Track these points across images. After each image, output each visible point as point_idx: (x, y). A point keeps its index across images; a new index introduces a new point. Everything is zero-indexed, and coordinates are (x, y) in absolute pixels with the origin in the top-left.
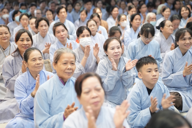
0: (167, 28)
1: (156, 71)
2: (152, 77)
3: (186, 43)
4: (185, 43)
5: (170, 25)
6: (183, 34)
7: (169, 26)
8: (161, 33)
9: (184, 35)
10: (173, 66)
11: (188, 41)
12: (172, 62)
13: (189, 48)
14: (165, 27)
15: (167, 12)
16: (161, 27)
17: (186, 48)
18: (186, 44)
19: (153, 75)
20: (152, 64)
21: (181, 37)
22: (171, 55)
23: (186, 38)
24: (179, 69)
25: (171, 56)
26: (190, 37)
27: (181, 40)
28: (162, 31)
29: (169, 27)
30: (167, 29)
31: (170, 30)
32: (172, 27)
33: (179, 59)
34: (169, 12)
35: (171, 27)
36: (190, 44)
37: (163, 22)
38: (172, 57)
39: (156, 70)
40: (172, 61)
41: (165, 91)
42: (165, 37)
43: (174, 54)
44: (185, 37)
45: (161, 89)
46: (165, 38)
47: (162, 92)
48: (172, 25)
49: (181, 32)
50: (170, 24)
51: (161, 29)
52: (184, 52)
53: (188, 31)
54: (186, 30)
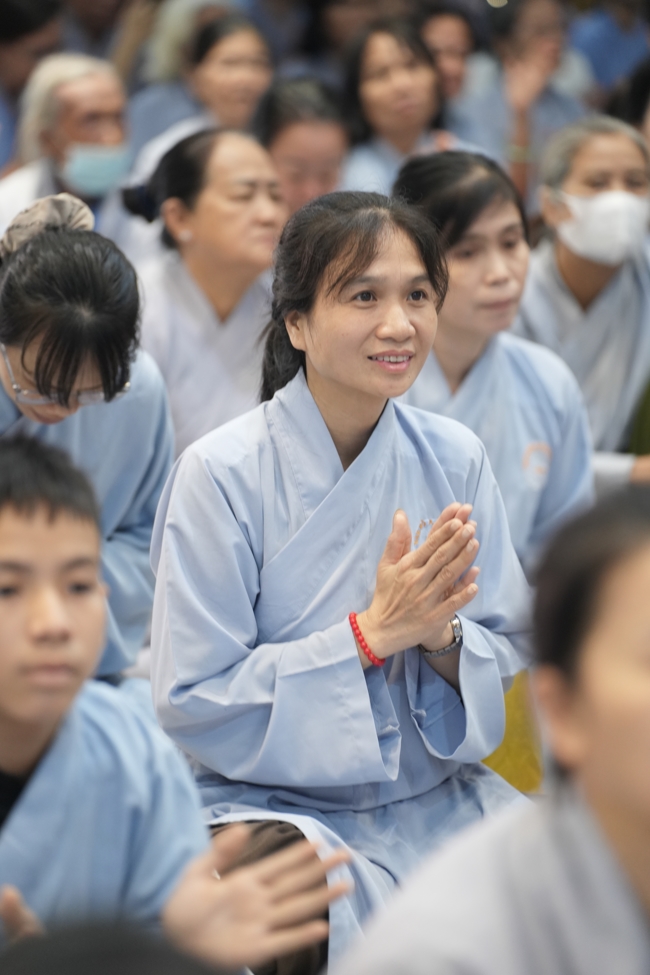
0: (226, 206)
1: (80, 589)
2: (25, 651)
3: (385, 331)
4: (373, 333)
5: (253, 185)
6: (355, 241)
7: (242, 190)
8: (169, 256)
9: (367, 254)
10: (260, 568)
11: (396, 318)
12: (245, 528)
13: (406, 380)
14: (212, 199)
15: (232, 62)
16: (171, 194)
17: (375, 381)
18: (379, 348)
19: (38, 627)
20: (40, 517)
21: (337, 267)
22: (235, 460)
23: (383, 280)
24: (310, 597)
25: (233, 471)
26: (417, 280)
27: (338, 299)
28: (184, 234)
29: (247, 198)
30: (230, 218)
31: (258, 232)
32: (275, 198)
33: (314, 497)
34: (254, 63)
35: (265, 208)
36: (410, 347)
37: (193, 150)
38: (245, 474)
39: (81, 575)
40: (245, 517)
41: (156, 786)
42: (212, 299)
43: (261, 451)
44: (377, 270)
45: (116, 775)
46: (205, 311)
47: (131, 800)
48: (271, 185)
49: (337, 219)
50: (249, 174)
51: (172, 221)
52: (351, 425)
53: (400, 222)
54: (383, 212)
